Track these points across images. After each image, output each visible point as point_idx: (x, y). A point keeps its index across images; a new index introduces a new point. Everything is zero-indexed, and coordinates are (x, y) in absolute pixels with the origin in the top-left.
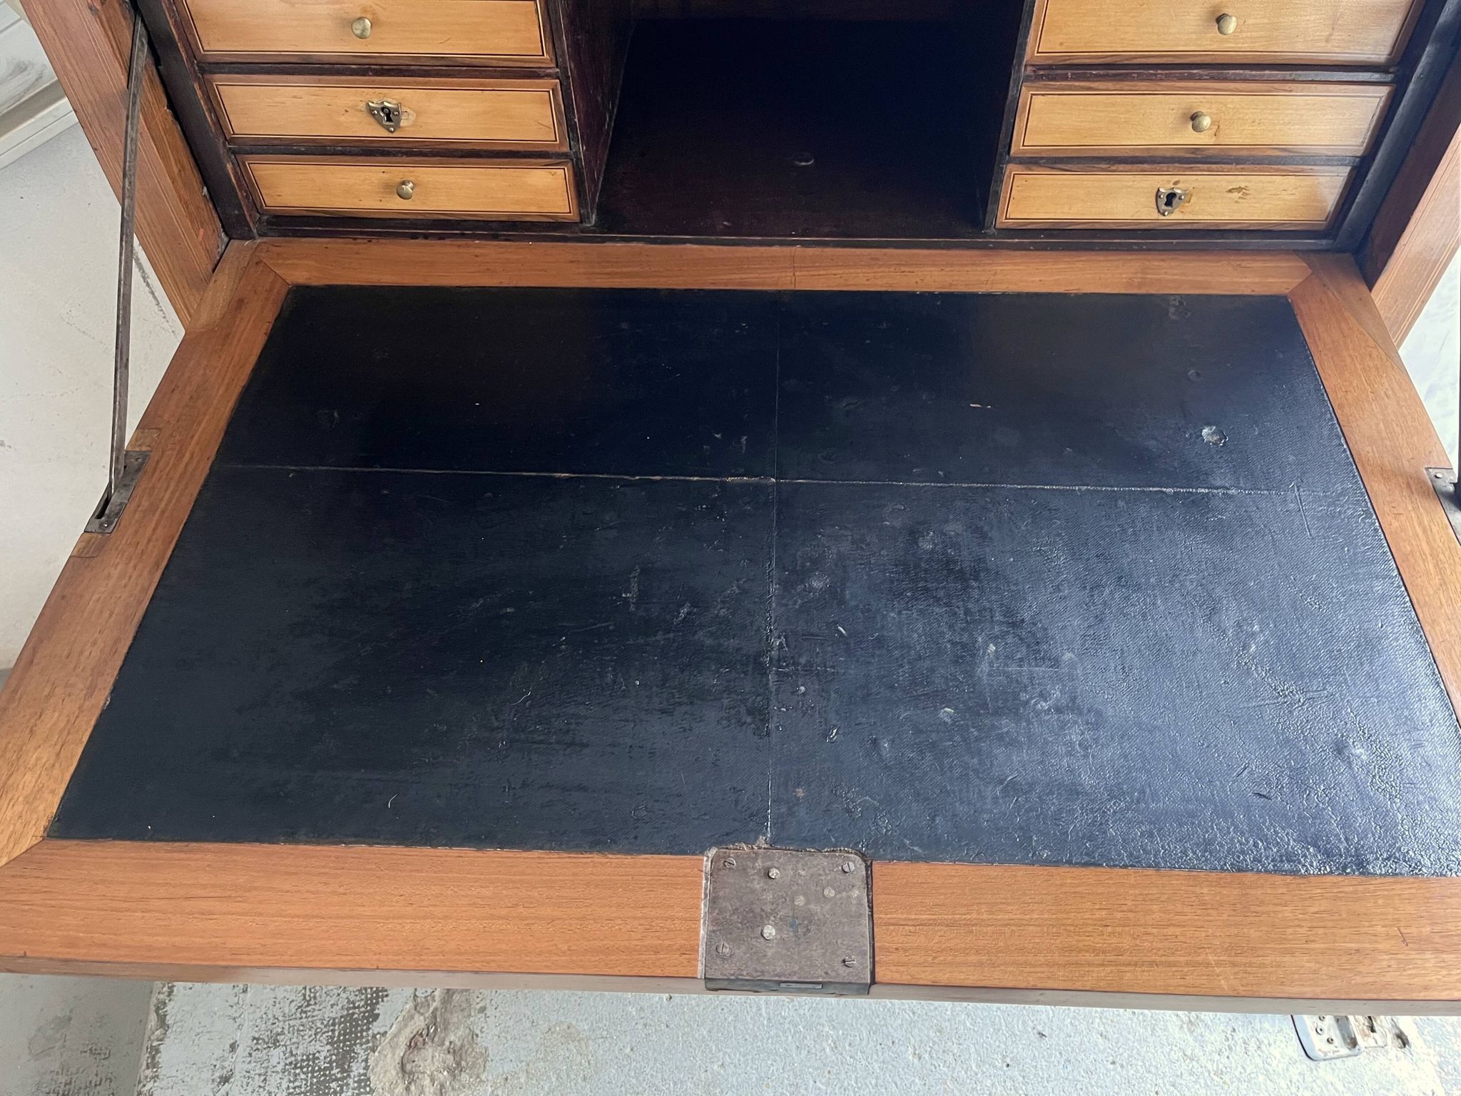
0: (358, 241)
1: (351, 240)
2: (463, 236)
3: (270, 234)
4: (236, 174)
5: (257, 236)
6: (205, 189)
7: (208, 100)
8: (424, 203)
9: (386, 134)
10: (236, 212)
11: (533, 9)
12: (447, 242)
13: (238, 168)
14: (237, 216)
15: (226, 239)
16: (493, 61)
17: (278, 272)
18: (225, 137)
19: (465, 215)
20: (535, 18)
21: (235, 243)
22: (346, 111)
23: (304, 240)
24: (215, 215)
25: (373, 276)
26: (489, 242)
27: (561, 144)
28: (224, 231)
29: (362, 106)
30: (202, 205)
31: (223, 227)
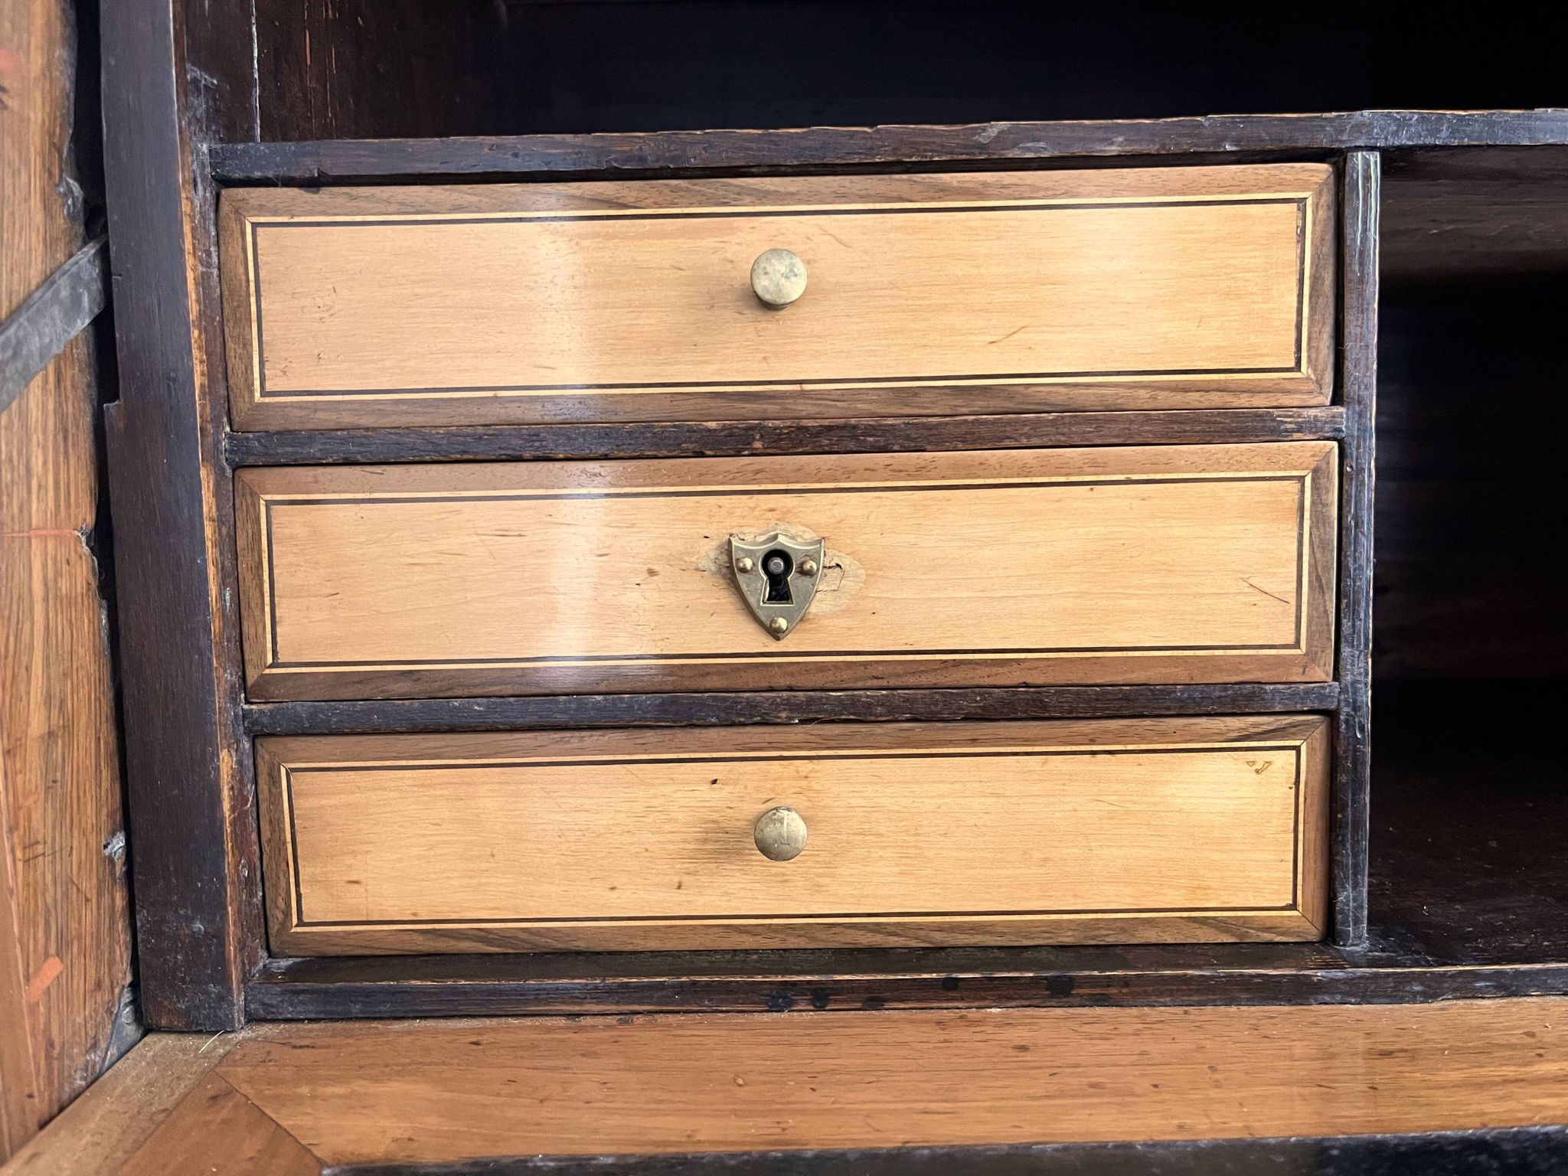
0: (584, 1021)
1: (562, 1022)
2: (950, 985)
3: (289, 1012)
4: (239, 800)
5: (239, 1017)
6: (119, 843)
7: (230, 545)
8: (818, 888)
9: (760, 642)
10: (198, 926)
11: (1293, 224)
12: (893, 1014)
13: (250, 787)
14: (196, 941)
15: (131, 1031)
16: (1142, 393)
17: (284, 1123)
18: (244, 678)
19: (940, 928)
20: (1293, 255)
21: (157, 1043)
22: (652, 572)
23: (398, 1026)
24: (123, 937)
25: (661, 1122)
26: (1042, 1012)
27: (1311, 657)
28: (135, 1002)
29: (707, 553)
30: (89, 886)
31: (134, 986)
